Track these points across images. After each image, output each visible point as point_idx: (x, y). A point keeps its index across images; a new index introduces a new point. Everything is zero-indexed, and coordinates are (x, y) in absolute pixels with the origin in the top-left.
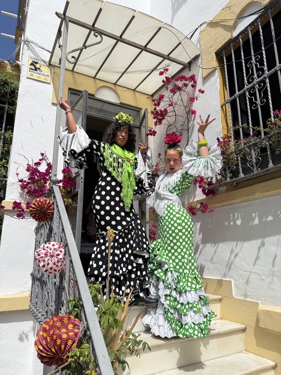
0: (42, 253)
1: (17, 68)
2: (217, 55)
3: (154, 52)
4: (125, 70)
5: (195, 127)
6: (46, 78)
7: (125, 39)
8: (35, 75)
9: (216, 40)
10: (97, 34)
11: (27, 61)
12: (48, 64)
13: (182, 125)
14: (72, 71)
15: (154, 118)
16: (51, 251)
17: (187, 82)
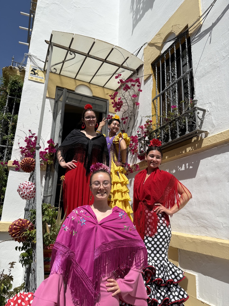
0: (22, 187)
1: (23, 72)
2: (152, 65)
3: (111, 63)
4: (95, 74)
5: (139, 112)
6: (41, 80)
7: (91, 55)
8: (34, 78)
9: (152, 55)
10: (71, 53)
11: (29, 69)
12: (43, 70)
13: (131, 112)
14: (60, 74)
15: (114, 107)
16: (27, 186)
17: (133, 83)
